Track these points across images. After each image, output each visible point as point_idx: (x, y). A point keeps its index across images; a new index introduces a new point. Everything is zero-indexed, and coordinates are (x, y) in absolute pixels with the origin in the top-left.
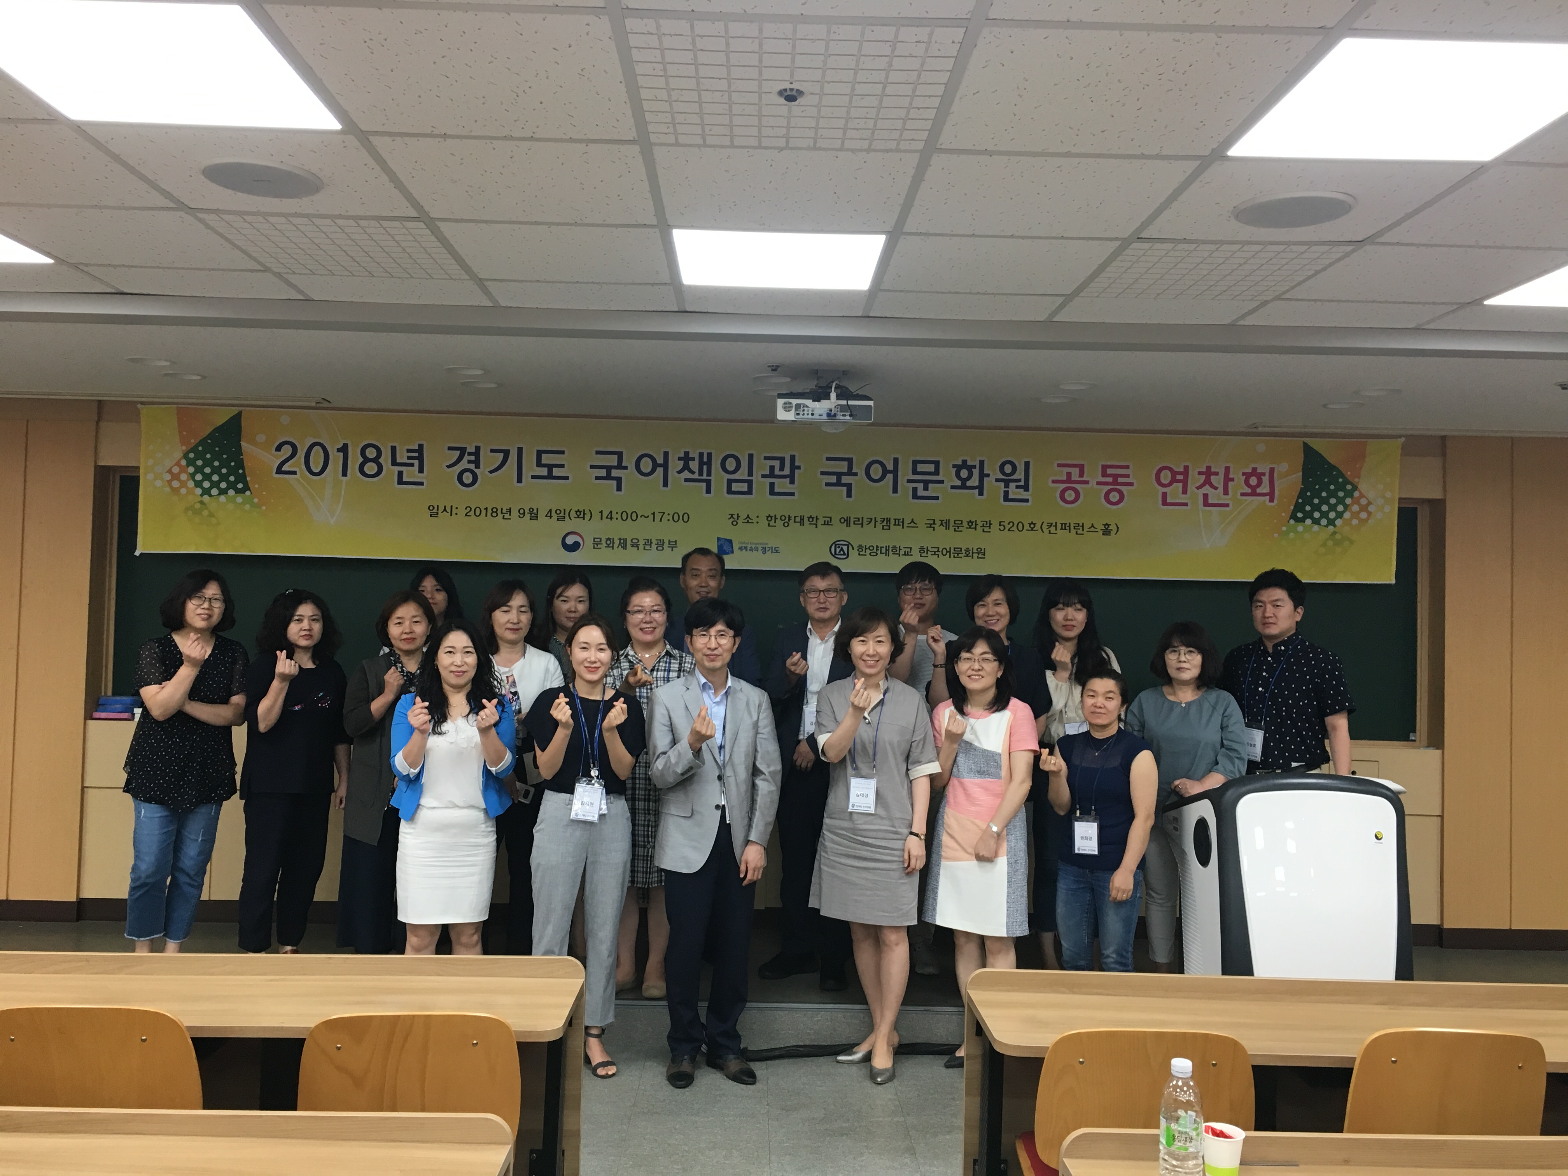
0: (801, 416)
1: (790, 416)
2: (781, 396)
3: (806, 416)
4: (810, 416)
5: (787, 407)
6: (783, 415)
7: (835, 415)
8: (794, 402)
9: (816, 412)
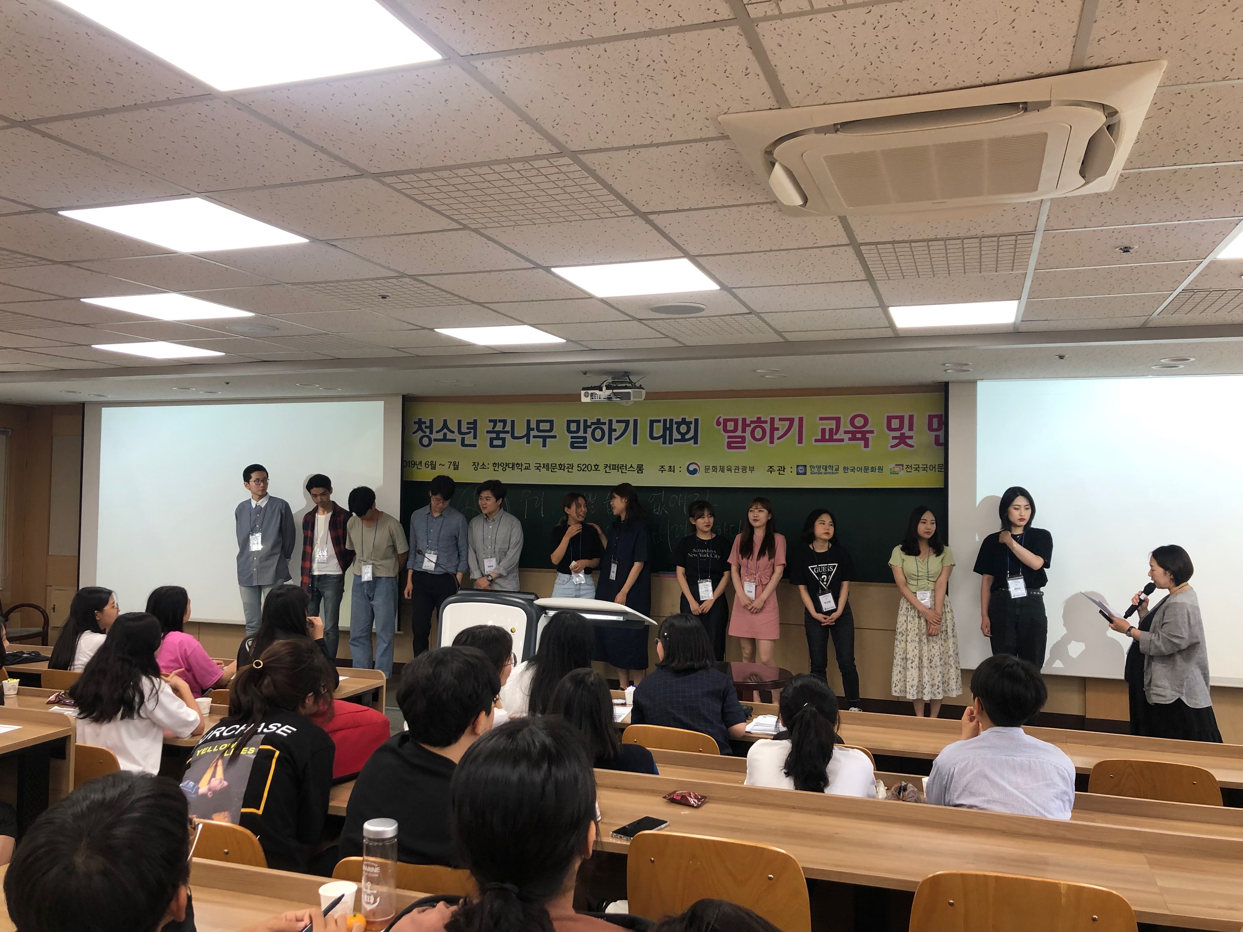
0: (594, 400)
1: (588, 400)
2: (584, 389)
3: (596, 399)
4: (599, 399)
5: (586, 395)
6: (584, 399)
7: (611, 398)
8: (590, 392)
9: (602, 397)
